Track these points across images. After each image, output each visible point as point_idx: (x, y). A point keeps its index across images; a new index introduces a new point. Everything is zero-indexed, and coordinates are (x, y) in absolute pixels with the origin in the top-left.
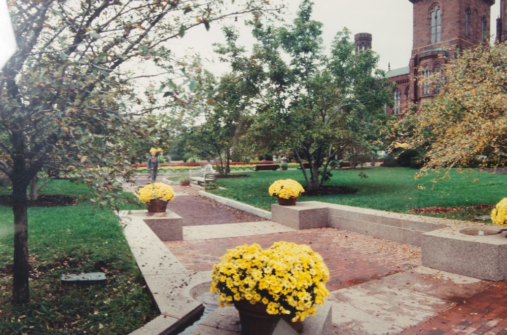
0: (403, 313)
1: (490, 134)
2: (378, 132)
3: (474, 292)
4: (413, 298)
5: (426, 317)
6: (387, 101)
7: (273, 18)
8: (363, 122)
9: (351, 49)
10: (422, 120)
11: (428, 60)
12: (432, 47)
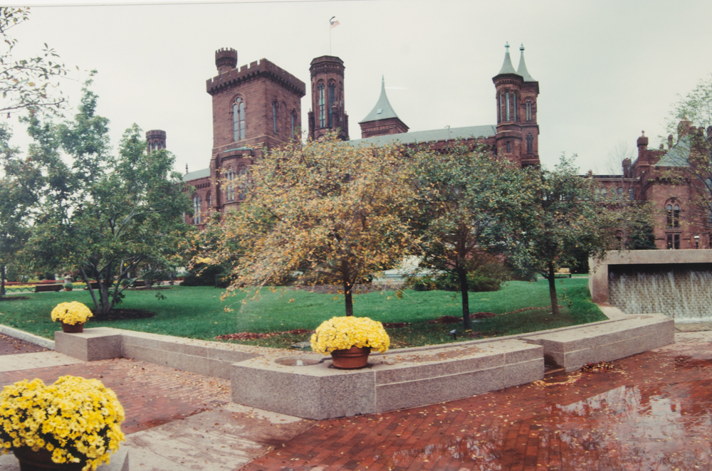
0: (212, 460)
1: (305, 246)
2: (176, 245)
3: (294, 433)
4: (223, 441)
5: (240, 464)
6: (185, 208)
7: (51, 113)
8: (159, 234)
9: (143, 148)
10: (227, 231)
11: (232, 161)
12: (235, 146)
